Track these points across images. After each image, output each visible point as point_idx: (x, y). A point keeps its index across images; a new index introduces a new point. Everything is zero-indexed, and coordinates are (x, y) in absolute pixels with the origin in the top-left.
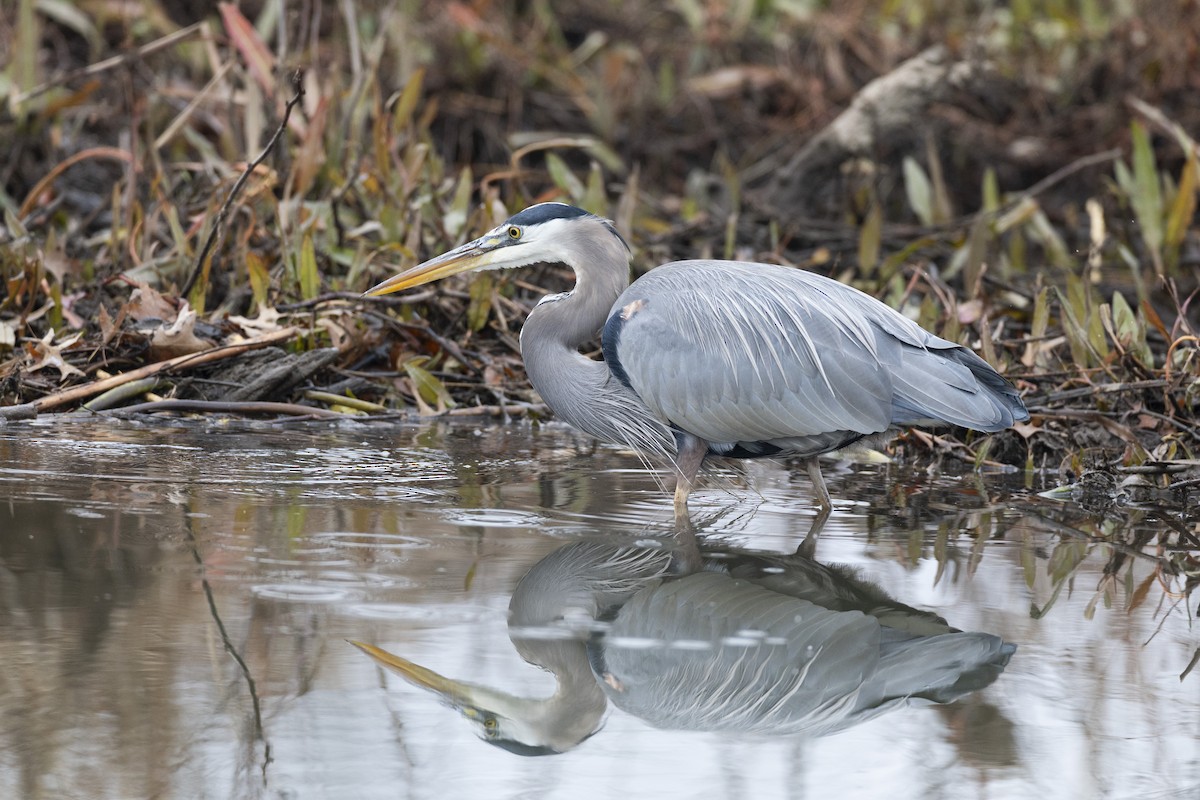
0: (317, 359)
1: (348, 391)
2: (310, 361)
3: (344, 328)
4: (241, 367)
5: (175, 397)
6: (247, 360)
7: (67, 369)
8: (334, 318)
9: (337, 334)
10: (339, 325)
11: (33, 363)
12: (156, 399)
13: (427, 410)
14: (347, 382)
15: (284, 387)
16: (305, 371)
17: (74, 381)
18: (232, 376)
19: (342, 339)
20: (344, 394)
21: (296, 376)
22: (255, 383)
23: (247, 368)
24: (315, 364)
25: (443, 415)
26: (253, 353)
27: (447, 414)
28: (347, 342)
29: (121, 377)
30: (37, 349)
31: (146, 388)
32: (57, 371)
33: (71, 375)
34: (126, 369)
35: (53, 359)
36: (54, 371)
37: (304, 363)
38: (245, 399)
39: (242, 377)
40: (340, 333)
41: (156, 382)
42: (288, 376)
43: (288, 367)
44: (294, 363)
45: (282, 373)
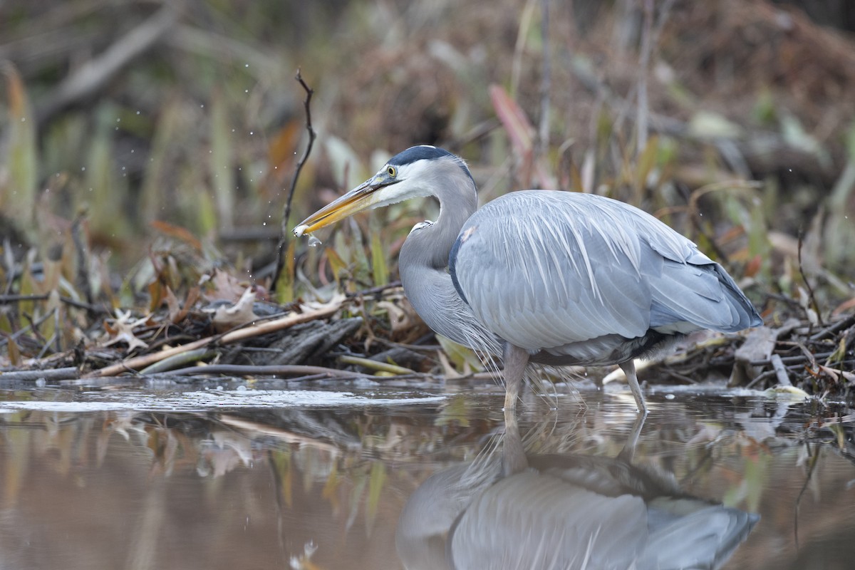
0: (345, 327)
1: (389, 359)
2: (339, 329)
3: (403, 310)
4: (287, 339)
5: (216, 363)
6: (295, 333)
7: (135, 342)
8: (395, 301)
9: (396, 315)
10: (399, 307)
11: (110, 339)
12: (202, 365)
13: (452, 373)
14: (391, 352)
15: (319, 352)
16: (334, 338)
17: (138, 352)
18: (280, 345)
19: (401, 319)
20: (386, 362)
21: (328, 343)
22: (294, 351)
23: (293, 339)
24: (342, 332)
25: (467, 378)
26: (299, 327)
27: (471, 376)
28: (405, 322)
29: (180, 348)
30: (113, 328)
31: (195, 357)
32: (126, 345)
33: (138, 347)
34: (183, 342)
35: (126, 336)
36: (122, 345)
37: (334, 332)
38: (287, 364)
39: (288, 346)
40: (399, 313)
41: (204, 351)
42: (321, 343)
43: (320, 335)
44: (327, 332)
45: (316, 340)
